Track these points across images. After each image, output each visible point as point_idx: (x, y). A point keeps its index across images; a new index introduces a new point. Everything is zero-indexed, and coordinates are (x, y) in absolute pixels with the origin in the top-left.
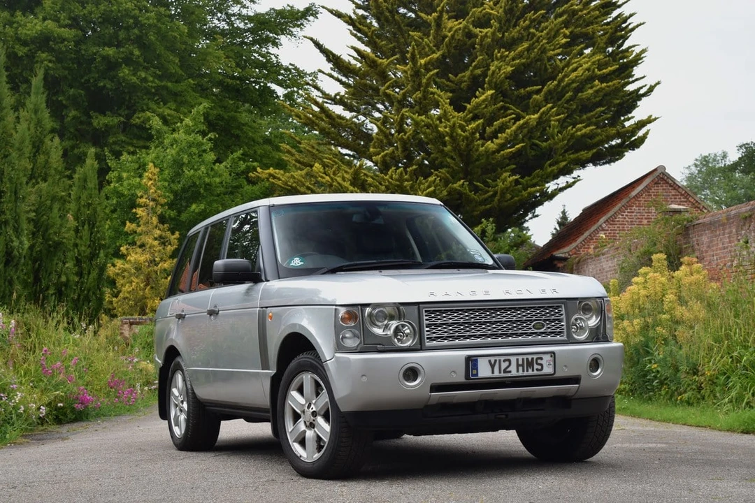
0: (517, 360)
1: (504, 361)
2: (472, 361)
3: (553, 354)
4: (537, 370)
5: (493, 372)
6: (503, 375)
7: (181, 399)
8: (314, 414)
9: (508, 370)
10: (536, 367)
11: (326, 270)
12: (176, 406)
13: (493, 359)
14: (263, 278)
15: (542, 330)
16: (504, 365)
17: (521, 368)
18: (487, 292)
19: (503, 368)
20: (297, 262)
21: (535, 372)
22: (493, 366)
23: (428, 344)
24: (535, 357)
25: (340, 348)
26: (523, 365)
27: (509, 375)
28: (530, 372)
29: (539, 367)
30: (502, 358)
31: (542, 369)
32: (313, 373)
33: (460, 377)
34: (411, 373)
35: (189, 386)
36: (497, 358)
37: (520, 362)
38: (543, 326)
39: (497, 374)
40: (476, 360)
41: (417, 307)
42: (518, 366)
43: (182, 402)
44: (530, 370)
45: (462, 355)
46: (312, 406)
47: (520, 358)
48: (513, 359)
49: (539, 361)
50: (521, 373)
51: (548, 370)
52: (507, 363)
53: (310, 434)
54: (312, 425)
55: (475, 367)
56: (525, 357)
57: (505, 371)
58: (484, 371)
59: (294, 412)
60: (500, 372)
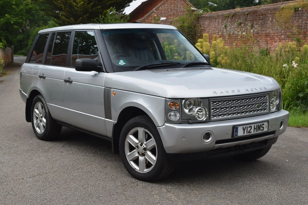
0: (254, 126)
1: (249, 127)
2: (236, 128)
3: (268, 121)
4: (262, 130)
5: (244, 133)
6: (248, 134)
7: (41, 115)
8: (145, 149)
9: (250, 131)
10: (261, 129)
11: (138, 68)
12: (37, 118)
13: (244, 127)
14: (104, 70)
15: (260, 108)
16: (249, 129)
17: (255, 130)
18: (239, 91)
19: (248, 130)
20: (122, 63)
21: (261, 131)
22: (244, 130)
23: (212, 119)
24: (261, 124)
25: (168, 121)
26: (256, 129)
27: (250, 134)
28: (259, 132)
29: (262, 129)
30: (248, 126)
31: (263, 130)
32: (145, 128)
33: (229, 137)
34: (207, 135)
35: (47, 111)
36: (246, 126)
37: (255, 127)
38: (261, 106)
39: (246, 134)
40: (237, 128)
41: (208, 100)
42: (254, 129)
43: (42, 117)
44: (259, 131)
45: (231, 125)
46: (144, 145)
47: (255, 125)
48: (253, 126)
49: (263, 126)
50: (255, 132)
51: (266, 130)
52: (250, 128)
53: (141, 158)
54: (143, 155)
55: (237, 131)
56: (257, 124)
57: (249, 132)
58: (240, 133)
59: (130, 145)
60: (247, 133)
